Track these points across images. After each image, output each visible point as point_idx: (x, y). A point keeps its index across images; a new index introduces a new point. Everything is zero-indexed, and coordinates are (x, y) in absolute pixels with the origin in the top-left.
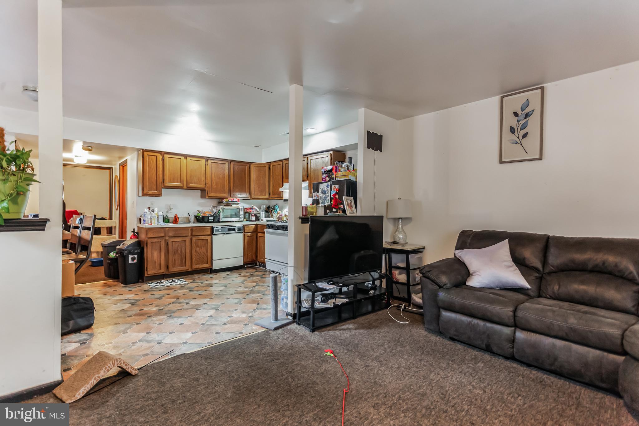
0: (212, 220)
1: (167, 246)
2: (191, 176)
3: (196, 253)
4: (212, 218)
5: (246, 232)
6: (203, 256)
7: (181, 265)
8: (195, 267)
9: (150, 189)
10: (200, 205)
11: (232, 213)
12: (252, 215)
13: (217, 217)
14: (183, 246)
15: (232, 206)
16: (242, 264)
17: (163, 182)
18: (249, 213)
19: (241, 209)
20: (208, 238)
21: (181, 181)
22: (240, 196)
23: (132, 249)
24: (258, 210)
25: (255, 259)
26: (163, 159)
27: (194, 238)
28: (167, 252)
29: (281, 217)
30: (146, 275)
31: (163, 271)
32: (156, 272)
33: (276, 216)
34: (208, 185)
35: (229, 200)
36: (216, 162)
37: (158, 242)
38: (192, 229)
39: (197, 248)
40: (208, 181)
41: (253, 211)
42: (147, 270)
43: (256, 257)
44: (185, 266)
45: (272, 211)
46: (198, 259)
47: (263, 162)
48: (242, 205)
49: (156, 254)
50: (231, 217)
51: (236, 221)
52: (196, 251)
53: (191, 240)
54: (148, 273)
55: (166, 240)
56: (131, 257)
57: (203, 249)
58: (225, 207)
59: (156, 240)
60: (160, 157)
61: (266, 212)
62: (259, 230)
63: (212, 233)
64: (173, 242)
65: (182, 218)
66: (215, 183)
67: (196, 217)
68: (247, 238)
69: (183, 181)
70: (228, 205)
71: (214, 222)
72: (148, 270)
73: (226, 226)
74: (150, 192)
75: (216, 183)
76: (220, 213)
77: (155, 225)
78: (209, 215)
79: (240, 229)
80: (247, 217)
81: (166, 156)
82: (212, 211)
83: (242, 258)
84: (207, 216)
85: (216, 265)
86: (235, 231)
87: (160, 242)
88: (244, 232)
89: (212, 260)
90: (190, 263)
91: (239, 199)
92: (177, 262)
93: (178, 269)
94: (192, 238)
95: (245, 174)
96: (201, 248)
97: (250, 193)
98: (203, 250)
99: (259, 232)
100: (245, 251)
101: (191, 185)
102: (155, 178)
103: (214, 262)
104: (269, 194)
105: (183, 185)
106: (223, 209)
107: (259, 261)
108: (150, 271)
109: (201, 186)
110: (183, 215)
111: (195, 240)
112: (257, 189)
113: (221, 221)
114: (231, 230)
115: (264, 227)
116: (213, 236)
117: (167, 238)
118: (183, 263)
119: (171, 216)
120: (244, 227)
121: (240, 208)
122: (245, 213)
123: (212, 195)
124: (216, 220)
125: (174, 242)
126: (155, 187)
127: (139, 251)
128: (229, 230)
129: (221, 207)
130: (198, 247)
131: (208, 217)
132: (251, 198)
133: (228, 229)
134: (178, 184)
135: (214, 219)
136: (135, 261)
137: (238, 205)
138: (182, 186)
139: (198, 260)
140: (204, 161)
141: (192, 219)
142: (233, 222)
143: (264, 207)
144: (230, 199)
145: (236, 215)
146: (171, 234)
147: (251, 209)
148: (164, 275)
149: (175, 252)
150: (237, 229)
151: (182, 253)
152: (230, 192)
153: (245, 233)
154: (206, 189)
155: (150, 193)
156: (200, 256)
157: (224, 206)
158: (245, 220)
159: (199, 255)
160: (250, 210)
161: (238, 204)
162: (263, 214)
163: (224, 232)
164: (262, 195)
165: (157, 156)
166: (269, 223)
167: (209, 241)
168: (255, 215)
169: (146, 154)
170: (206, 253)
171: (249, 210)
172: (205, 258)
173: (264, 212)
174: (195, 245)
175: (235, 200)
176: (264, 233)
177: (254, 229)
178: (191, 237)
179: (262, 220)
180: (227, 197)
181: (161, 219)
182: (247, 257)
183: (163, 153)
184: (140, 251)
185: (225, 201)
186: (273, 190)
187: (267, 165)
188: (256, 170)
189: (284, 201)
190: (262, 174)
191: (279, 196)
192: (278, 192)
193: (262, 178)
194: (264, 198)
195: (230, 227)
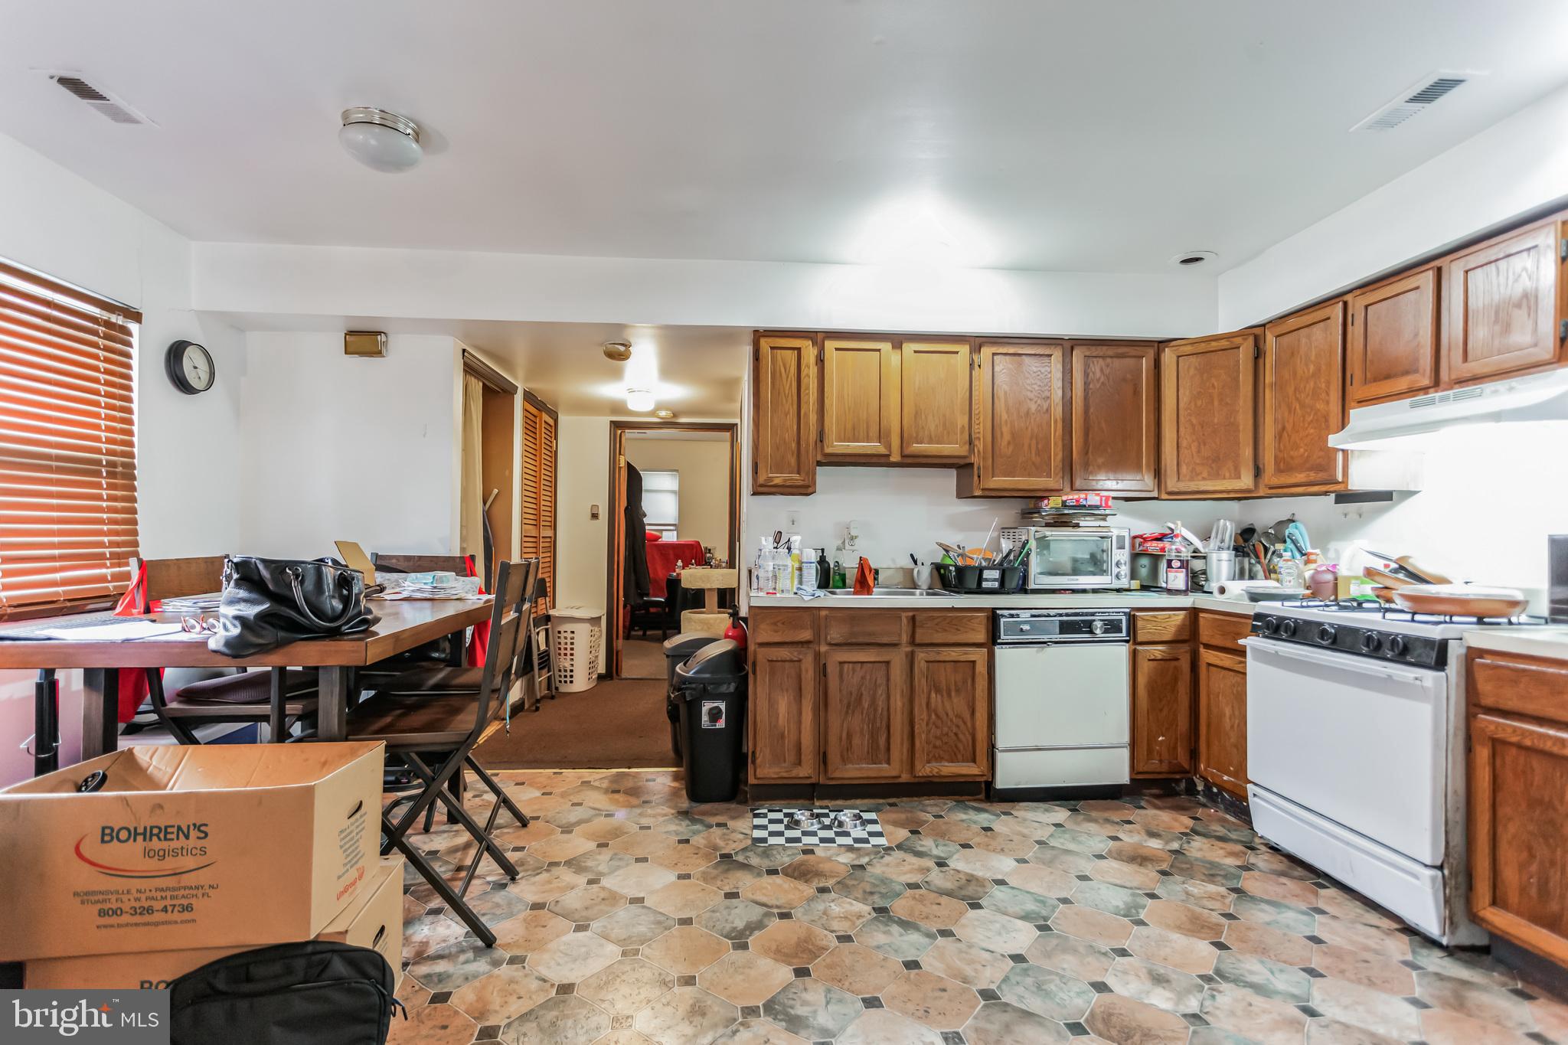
0: (996, 585)
1: (822, 678)
2: (917, 414)
3: (929, 716)
4: (996, 574)
5: (1140, 639)
6: (955, 730)
7: (873, 756)
8: (927, 769)
9: (779, 467)
10: (954, 523)
11: (1079, 556)
12: (1169, 566)
13: (1013, 569)
14: (881, 681)
15: (1077, 526)
16: (1125, 779)
17: (821, 441)
18: (1156, 558)
19: (1121, 539)
20: (979, 655)
21: (882, 436)
22: (1111, 484)
23: (711, 682)
24: (1198, 543)
25: (1186, 766)
26: (820, 361)
27: (921, 655)
28: (823, 701)
29: (1329, 577)
30: (752, 780)
31: (806, 771)
32: (785, 775)
33: (1300, 575)
34: (980, 445)
35: (1064, 503)
36: (1012, 350)
37: (792, 661)
38: (915, 617)
39: (933, 695)
40: (982, 428)
41: (1172, 548)
42: (754, 762)
43: (1194, 754)
44: (888, 763)
45: (1266, 550)
46: (936, 737)
47: (1220, 332)
48: (1124, 524)
49: (783, 705)
50: (1076, 572)
51: (1095, 591)
52: (928, 704)
53: (911, 658)
54: (758, 776)
55: (817, 655)
56: (707, 706)
57: (955, 700)
58: (1048, 532)
59: (784, 653)
60: (810, 353)
61: (1239, 550)
62: (1206, 634)
63: (994, 638)
64: (841, 663)
65: (890, 572)
66: (1007, 437)
67: (938, 568)
68: (1145, 667)
69: (888, 434)
70: (1061, 521)
71: (1002, 590)
72: (758, 761)
73: (1053, 612)
74: (779, 479)
75: (1013, 435)
76: (1028, 555)
77: (786, 598)
78: (984, 564)
79: (1112, 626)
80: (1144, 572)
81: (830, 345)
82: (999, 550)
83: (1125, 753)
84: (974, 568)
85: (1010, 773)
86: (1091, 632)
87: (800, 661)
88: (1132, 637)
89: (992, 747)
90: (905, 750)
91: (1107, 498)
92: (856, 741)
93: (861, 769)
94: (912, 653)
95: (1137, 392)
96: (949, 695)
97: (1158, 473)
98: (959, 703)
99: (1207, 646)
100: (1142, 720)
101: (917, 447)
102: (795, 427)
103: (1000, 757)
104: (1258, 473)
105: (889, 446)
106: (1043, 543)
107: (1205, 779)
108: (764, 769)
109: (952, 448)
110: (893, 560)
111: (923, 665)
112: (1194, 449)
113: (1032, 586)
114: (1076, 627)
115: (1234, 625)
116: (999, 651)
117: (823, 648)
118: (879, 751)
119: (849, 563)
120: (1132, 619)
121: (1115, 533)
122: (1135, 557)
123: (999, 481)
124: (1014, 582)
125: (846, 666)
126: (793, 461)
127: (732, 688)
128: (1066, 627)
129: (1032, 533)
130: (938, 691)
131: (981, 570)
132: (1162, 492)
133: (1062, 623)
134: (873, 447)
135: (1002, 581)
136: (721, 724)
137: (1102, 523)
138: (883, 450)
139: (938, 743)
140: (964, 350)
141: (924, 574)
142: (1084, 591)
143: (1228, 529)
144: (1071, 498)
145: (1097, 563)
146: (835, 634)
147: (1161, 538)
148: (813, 785)
149: (853, 704)
150: (1098, 625)
151: (875, 710)
152: (1069, 469)
153: (1136, 643)
154: (974, 459)
155: (777, 481)
156: (945, 729)
157: (1048, 525)
158: (1135, 584)
159: (939, 723)
160: (1160, 544)
161: (1104, 517)
162: (1221, 563)
163: (1045, 638)
164: (1216, 475)
165: (799, 349)
166: (1264, 607)
167: (981, 668)
168: (1184, 565)
169: (765, 344)
170: (967, 716)
171: (1155, 544)
172: (966, 738)
173: (1226, 555)
174: (924, 681)
175: (1093, 499)
176: (1242, 652)
177: (1181, 629)
178: (909, 649)
179: (1222, 590)
180: (1057, 491)
181: (811, 575)
182: (1150, 751)
183: (818, 337)
184: (737, 688)
185: (1051, 504)
186: (1280, 451)
187: (1245, 339)
188: (1189, 367)
189: (1337, 501)
190: (1216, 384)
191: (1321, 476)
192: (1315, 457)
193: (1216, 403)
194: (1230, 488)
195: (1067, 615)
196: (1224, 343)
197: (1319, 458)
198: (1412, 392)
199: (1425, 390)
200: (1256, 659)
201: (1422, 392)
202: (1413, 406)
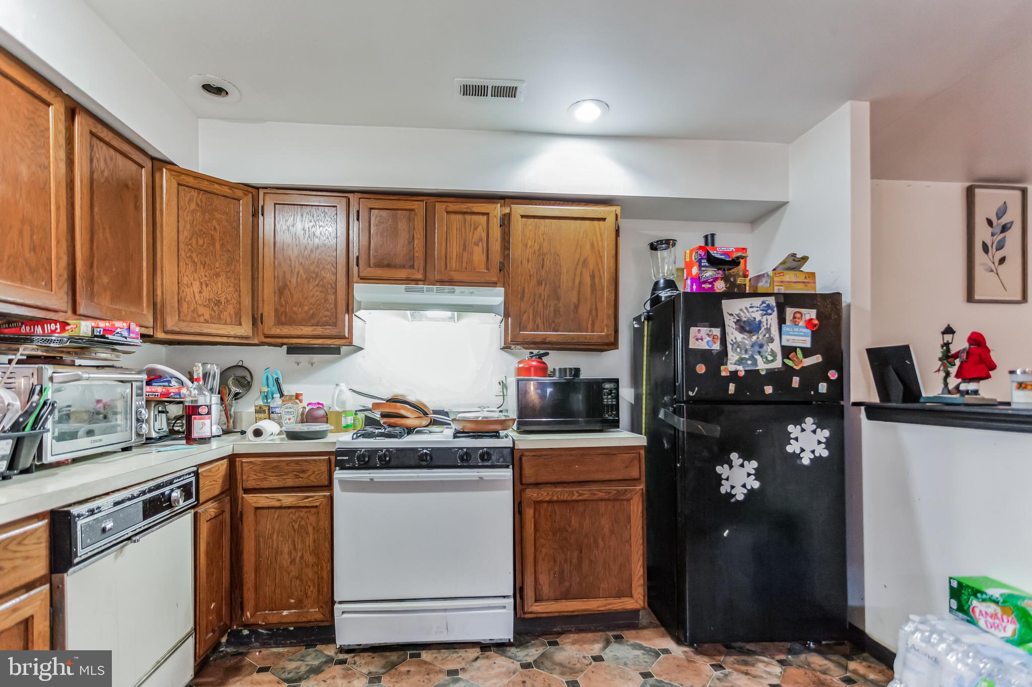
4: (7, 447)
5: (201, 499)
20: (38, 602)
29: (322, 413)
33: (298, 413)
43: (236, 608)
62: (242, 479)
73: (136, 491)
79: (186, 492)
86: (171, 506)
88: (198, 500)
97: (156, 308)
100: (200, 599)
104: (256, 322)
113: (49, 458)
114: (157, 505)
116: (68, 579)
120: (198, 478)
128: (148, 509)
129: (48, 376)
133: (146, 503)
135: (13, 457)
143: (216, 373)
150: (177, 494)
153: (199, 506)
163: (130, 532)
164: (218, 319)
167: (42, 624)
173: (215, 398)
177: (224, 479)
179: (258, 433)
180: (59, 313)
186: (282, 306)
187: (246, 195)
188: (190, 200)
189: (288, 353)
190: (217, 227)
191: (329, 331)
192: (320, 315)
193: (218, 246)
194: (232, 333)
195: (150, 490)
196: (226, 190)
197: (326, 316)
198: (408, 280)
199: (416, 281)
200: (344, 489)
201: (413, 282)
202: (407, 290)
